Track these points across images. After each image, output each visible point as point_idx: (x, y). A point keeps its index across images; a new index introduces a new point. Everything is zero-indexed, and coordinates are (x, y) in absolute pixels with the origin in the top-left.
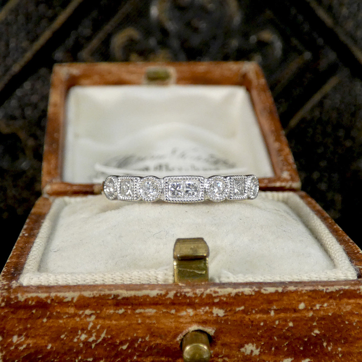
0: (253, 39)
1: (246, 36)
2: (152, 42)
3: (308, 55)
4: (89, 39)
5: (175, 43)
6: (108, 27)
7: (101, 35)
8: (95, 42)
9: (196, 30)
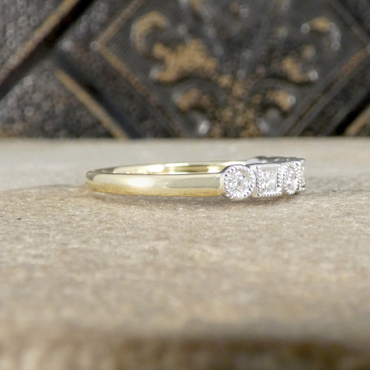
0: (306, 27)
1: (296, 24)
2: (182, 30)
4: (104, 25)
5: (210, 32)
6: (127, 11)
7: (118, 21)
8: (111, 30)
9: (236, 15)
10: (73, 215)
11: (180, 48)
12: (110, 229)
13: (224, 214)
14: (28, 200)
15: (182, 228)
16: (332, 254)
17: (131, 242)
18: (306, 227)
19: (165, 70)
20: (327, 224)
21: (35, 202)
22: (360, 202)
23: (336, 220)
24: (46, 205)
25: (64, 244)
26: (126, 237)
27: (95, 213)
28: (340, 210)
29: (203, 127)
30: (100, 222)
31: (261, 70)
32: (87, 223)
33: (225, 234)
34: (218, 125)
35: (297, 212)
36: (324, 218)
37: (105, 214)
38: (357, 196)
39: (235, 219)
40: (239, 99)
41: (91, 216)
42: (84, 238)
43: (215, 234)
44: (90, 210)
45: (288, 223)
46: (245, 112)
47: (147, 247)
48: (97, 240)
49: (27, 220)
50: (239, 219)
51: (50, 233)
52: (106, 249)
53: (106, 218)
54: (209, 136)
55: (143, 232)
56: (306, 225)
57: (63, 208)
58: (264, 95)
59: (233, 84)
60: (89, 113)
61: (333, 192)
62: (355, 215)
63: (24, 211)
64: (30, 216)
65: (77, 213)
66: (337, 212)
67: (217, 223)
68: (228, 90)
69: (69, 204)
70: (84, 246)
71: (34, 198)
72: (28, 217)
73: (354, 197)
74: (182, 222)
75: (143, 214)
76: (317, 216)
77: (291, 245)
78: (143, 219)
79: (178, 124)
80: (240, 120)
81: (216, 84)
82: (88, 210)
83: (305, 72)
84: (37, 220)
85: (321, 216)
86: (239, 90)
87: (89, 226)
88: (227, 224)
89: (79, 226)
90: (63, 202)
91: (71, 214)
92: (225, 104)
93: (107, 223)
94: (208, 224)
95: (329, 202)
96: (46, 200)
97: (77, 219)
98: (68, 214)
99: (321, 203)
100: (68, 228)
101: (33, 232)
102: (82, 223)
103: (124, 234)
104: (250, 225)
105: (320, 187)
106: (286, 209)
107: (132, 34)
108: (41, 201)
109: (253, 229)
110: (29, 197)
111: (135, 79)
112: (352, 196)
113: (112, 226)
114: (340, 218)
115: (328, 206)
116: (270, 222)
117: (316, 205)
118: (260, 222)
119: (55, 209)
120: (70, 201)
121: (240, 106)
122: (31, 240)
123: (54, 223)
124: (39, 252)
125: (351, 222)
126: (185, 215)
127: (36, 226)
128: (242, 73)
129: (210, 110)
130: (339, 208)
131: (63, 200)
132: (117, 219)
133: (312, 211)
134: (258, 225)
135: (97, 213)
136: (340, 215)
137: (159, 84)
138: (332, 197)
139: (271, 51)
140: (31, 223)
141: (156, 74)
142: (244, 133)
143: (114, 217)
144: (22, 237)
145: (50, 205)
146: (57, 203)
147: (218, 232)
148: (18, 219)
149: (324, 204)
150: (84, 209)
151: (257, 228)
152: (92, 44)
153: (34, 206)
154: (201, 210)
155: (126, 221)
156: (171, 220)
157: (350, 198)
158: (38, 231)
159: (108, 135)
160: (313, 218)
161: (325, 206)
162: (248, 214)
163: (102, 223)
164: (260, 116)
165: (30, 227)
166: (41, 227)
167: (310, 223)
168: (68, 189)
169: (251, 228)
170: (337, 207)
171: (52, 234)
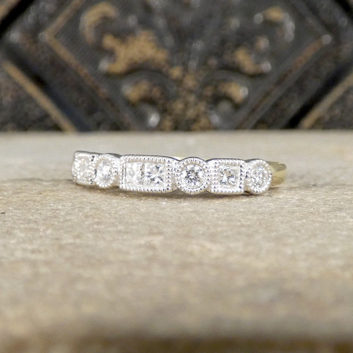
0: (259, 18)
1: (249, 14)
2: (132, 21)
3: (327, 39)
4: (52, 16)
5: (160, 22)
7: (67, 11)
8: (60, 21)
10: (57, 210)
11: (130, 39)
12: (98, 223)
13: (211, 209)
14: (5, 193)
15: (172, 223)
16: (337, 250)
17: (125, 237)
18: (299, 222)
19: (115, 61)
20: (320, 219)
21: (13, 196)
22: (346, 197)
23: (329, 214)
24: (25, 199)
25: (58, 239)
26: (119, 232)
27: (79, 208)
28: (329, 205)
29: (154, 119)
30: (87, 217)
31: (213, 62)
32: (73, 218)
33: (219, 229)
34: (168, 118)
35: (285, 206)
36: (315, 213)
37: (89, 208)
38: (341, 191)
39: (223, 213)
40: (190, 91)
41: (75, 211)
42: (76, 233)
43: (209, 228)
44: (72, 205)
45: (280, 218)
46: (196, 104)
47: (142, 242)
48: (90, 235)
49: (10, 214)
50: (228, 213)
51: (39, 228)
52: (102, 244)
53: (90, 212)
54: (159, 128)
55: (134, 227)
56: (299, 220)
57: (43, 202)
58: (216, 87)
59: (184, 76)
60: (37, 106)
61: (314, 186)
62: (346, 209)
63: (5, 205)
64: (13, 210)
65: (59, 207)
66: (327, 207)
67: (207, 217)
68: (179, 82)
69: (48, 198)
70: (78, 241)
71: (10, 192)
72: (11, 211)
73: (339, 192)
74: (171, 217)
75: (127, 208)
76: (307, 211)
77: (291, 240)
78: (130, 214)
79: (127, 116)
80: (191, 113)
81: (166, 76)
82: (70, 204)
83: (258, 63)
84: (21, 214)
85: (311, 210)
86: (190, 82)
87: (76, 220)
88: (218, 219)
89: (66, 221)
90: (41, 196)
91: (53, 208)
92: (176, 97)
93: (94, 218)
94: (198, 219)
95: (314, 196)
96: (24, 194)
97: (62, 213)
98: (51, 208)
99: (306, 197)
100: (56, 223)
101: (22, 226)
102: (68, 218)
103: (115, 229)
104: (242, 220)
105: (296, 181)
106: (272, 204)
107: (81, 25)
108: (19, 195)
109: (246, 224)
110: (5, 191)
111: (84, 71)
112: (336, 190)
113: (100, 221)
114: (332, 213)
115: (314, 200)
116: (261, 217)
117: (302, 199)
118: (250, 217)
119: (36, 203)
120: (48, 195)
121: (192, 98)
122: (22, 235)
123: (39, 217)
124: (35, 247)
125: (345, 217)
126: (171, 209)
127: (23, 220)
128: (193, 64)
129: (161, 102)
130: (326, 202)
131: (41, 194)
132: (102, 213)
133: (300, 206)
134: (249, 220)
135: (80, 207)
136: (331, 210)
137: (108, 76)
138: (315, 191)
139: (223, 42)
140: (18, 218)
141: (105, 65)
142: (195, 126)
143: (98, 212)
144: (12, 232)
145: (29, 199)
146: (35, 197)
147: (211, 227)
148: (2, 213)
149: (309, 198)
150: (65, 204)
151: (249, 223)
152: (40, 34)
153: (14, 200)
154: (185, 204)
155: (113, 215)
156: (158, 214)
157: (335, 192)
158: (26, 226)
159: (56, 128)
160: (304, 213)
161: (312, 200)
162: (235, 209)
163: (89, 217)
164: (211, 109)
165: (17, 221)
166: (29, 221)
167: (302, 218)
168: (41, 182)
169: (243, 222)
170: (325, 201)
171: (42, 228)
